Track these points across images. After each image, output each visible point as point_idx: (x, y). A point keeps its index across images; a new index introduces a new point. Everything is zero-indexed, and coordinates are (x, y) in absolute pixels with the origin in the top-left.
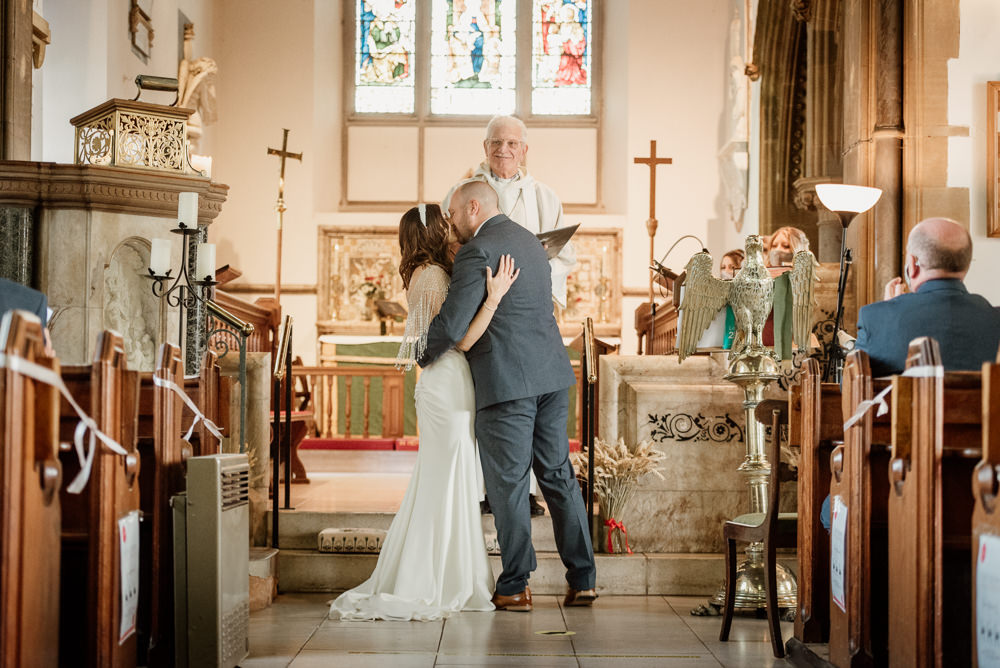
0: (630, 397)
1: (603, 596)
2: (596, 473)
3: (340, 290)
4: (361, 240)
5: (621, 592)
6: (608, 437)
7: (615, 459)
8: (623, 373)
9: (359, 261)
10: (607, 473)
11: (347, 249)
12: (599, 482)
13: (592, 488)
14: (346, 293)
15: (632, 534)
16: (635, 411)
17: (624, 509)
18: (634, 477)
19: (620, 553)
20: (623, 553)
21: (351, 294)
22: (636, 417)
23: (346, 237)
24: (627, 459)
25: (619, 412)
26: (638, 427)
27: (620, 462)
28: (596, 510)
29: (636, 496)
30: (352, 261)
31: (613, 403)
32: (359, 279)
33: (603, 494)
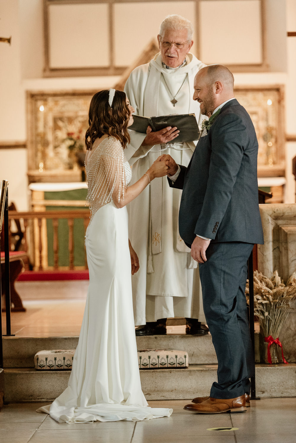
0: (282, 238)
1: (264, 398)
2: (255, 300)
3: (46, 144)
4: (62, 102)
5: (279, 395)
6: (266, 271)
7: (271, 289)
8: (276, 218)
9: (61, 119)
10: (264, 300)
11: (51, 110)
12: (258, 307)
13: (253, 312)
14: (51, 147)
15: (287, 348)
16: (287, 249)
17: (280, 327)
18: (287, 301)
19: (277, 363)
20: (280, 363)
21: (55, 147)
22: (287, 253)
23: (50, 99)
24: (280, 288)
25: (274, 249)
26: (290, 261)
27: (275, 290)
28: (257, 327)
29: (290, 317)
30: (55, 120)
31: (268, 243)
32: (62, 135)
33: (262, 317)
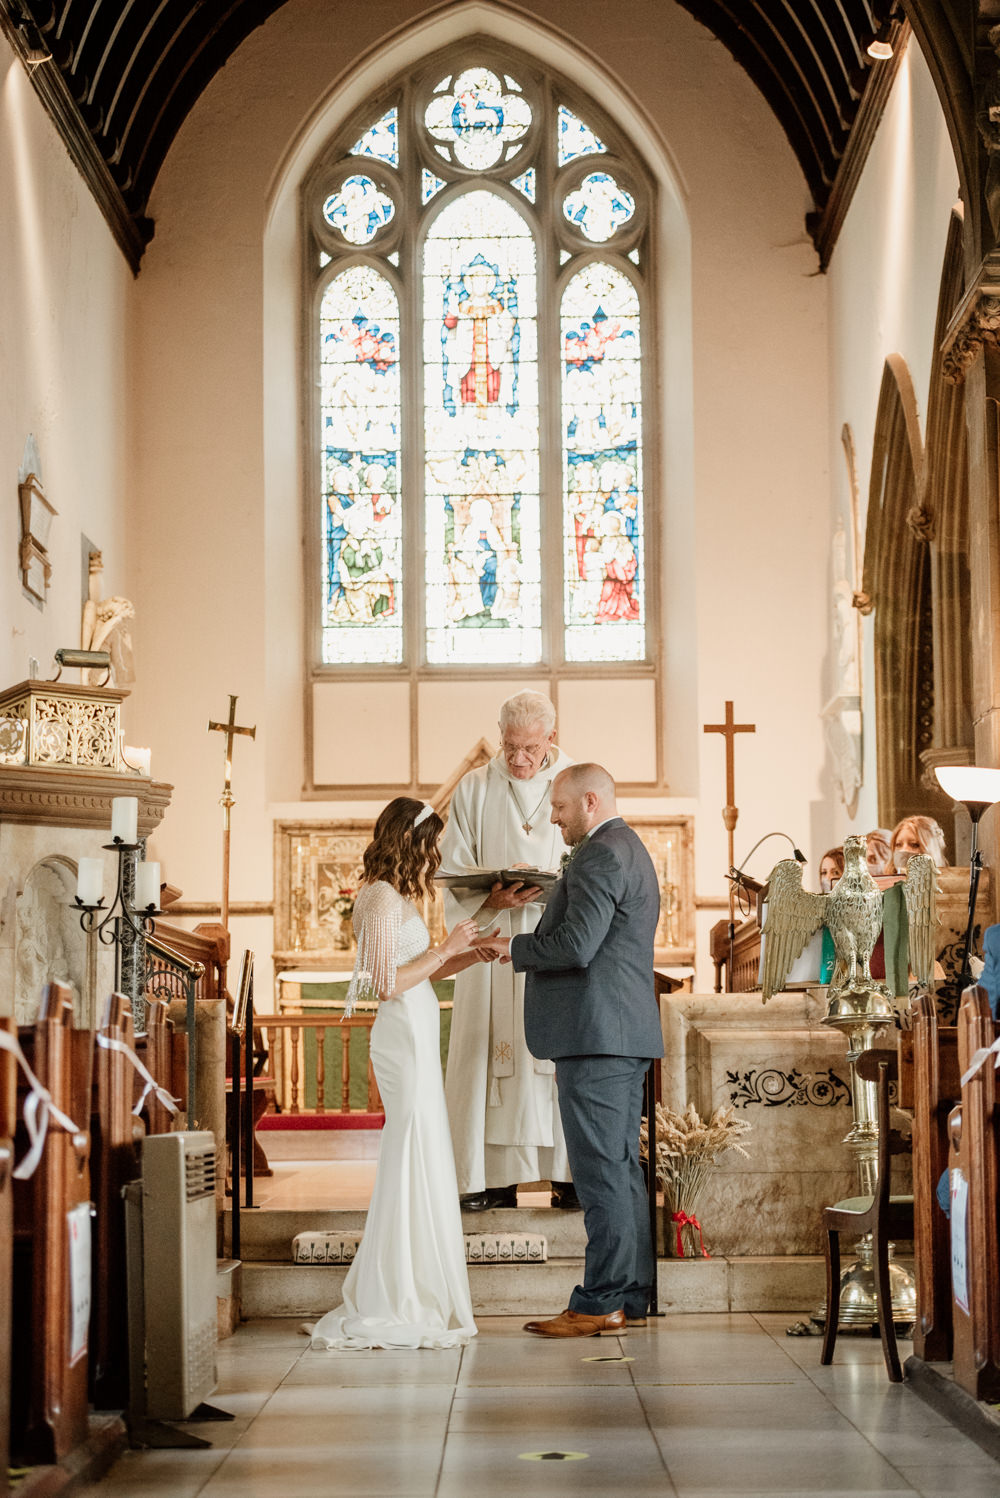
0: (702, 1048)
1: (671, 1314)
2: (658, 1151)
3: (306, 908)
4: (333, 839)
5: (697, 1309)
6: (674, 1104)
7: (684, 1132)
8: (692, 1017)
9: (330, 867)
10: (673, 1150)
11: (314, 852)
12: (662, 1163)
13: (654, 1170)
14: (314, 912)
15: (709, 1232)
16: (709, 1068)
17: (698, 1197)
18: (710, 1153)
19: (692, 1257)
20: (697, 1256)
21: (321, 913)
22: (710, 1075)
23: (313, 834)
24: (699, 1131)
25: (688, 1068)
26: (714, 1088)
27: (690, 1136)
28: (660, 1200)
29: (714, 1181)
30: (320, 868)
31: (680, 1057)
32: (331, 893)
33: (668, 1179)
